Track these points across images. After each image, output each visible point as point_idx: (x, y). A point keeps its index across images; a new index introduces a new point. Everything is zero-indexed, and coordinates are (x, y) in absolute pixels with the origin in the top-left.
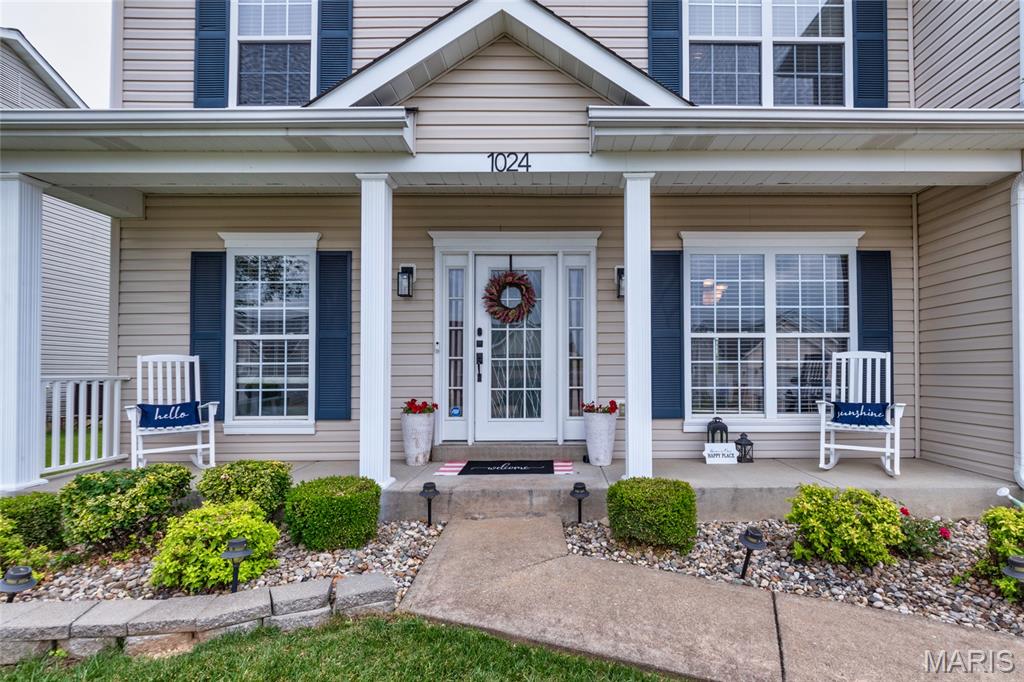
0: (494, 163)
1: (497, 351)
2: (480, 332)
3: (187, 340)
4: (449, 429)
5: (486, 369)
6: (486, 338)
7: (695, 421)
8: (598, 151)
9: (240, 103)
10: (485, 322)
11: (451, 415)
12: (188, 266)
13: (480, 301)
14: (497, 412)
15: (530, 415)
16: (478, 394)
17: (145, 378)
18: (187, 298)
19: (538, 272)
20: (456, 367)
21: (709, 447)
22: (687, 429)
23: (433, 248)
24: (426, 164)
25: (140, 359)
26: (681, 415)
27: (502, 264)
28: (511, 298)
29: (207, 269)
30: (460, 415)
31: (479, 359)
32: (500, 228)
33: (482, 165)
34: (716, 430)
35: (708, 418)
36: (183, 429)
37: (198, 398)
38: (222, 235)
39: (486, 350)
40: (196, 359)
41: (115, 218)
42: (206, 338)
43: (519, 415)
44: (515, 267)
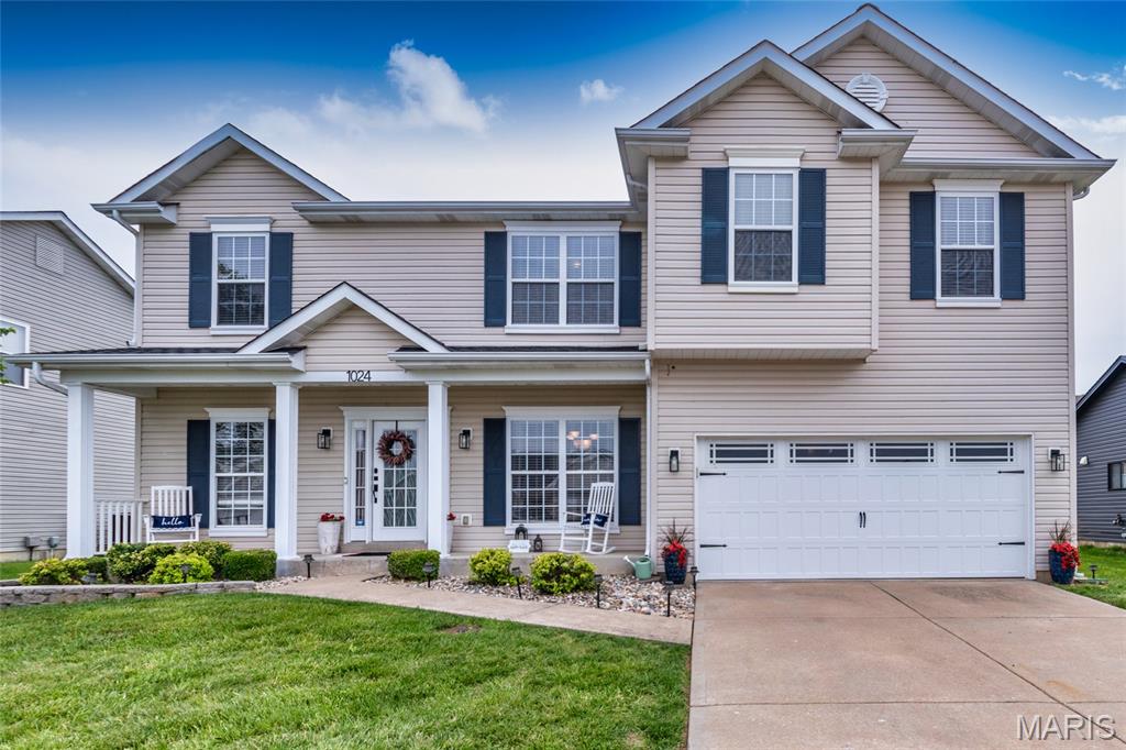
0: (350, 377)
1: (388, 483)
2: (376, 471)
3: (185, 477)
4: (353, 534)
5: (380, 495)
6: (381, 475)
7: (511, 526)
9: (218, 324)
10: (380, 464)
11: (357, 524)
12: (185, 429)
13: (376, 453)
14: (387, 522)
15: (410, 524)
16: (375, 511)
17: (156, 501)
18: (185, 450)
19: (415, 432)
20: (360, 495)
21: (513, 542)
22: (507, 532)
23: (343, 417)
24: (312, 378)
25: (153, 488)
26: (504, 524)
27: (391, 427)
28: (397, 449)
29: (198, 432)
30: (363, 524)
31: (376, 488)
33: (342, 377)
34: (521, 532)
35: (516, 525)
36: (179, 530)
37: (191, 513)
38: (207, 409)
39: (381, 483)
40: (190, 489)
41: (137, 398)
42: (197, 475)
43: (402, 524)
44: (399, 428)
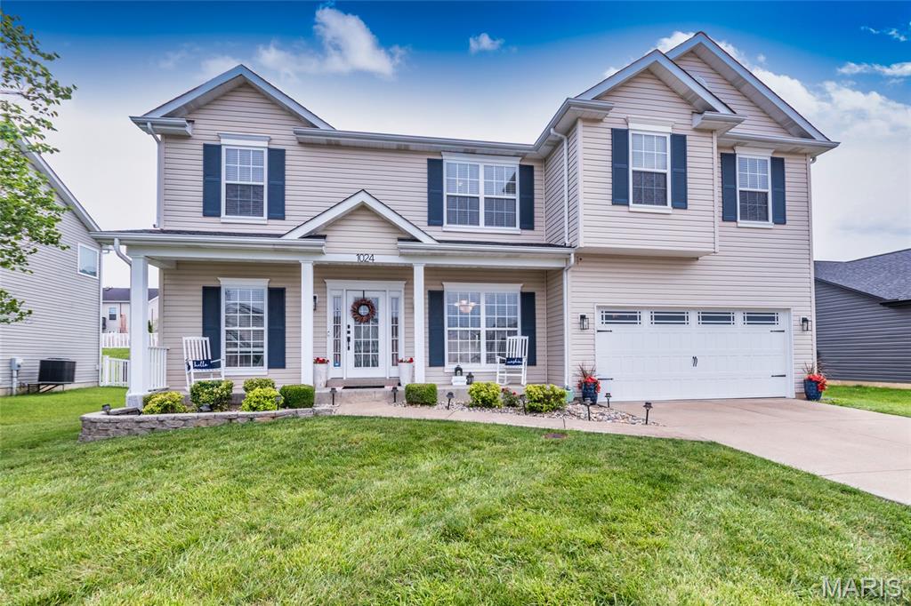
0: (359, 258)
1: (357, 335)
2: (349, 327)
3: (201, 330)
4: (334, 372)
5: (352, 344)
6: (352, 330)
7: (449, 367)
8: (402, 255)
9: (226, 214)
10: (351, 322)
11: (335, 366)
12: (201, 293)
13: (349, 312)
14: (357, 364)
15: (373, 365)
16: (348, 356)
17: (187, 348)
18: (201, 309)
19: (377, 299)
20: (337, 346)
21: (454, 378)
22: (446, 371)
23: (326, 287)
24: (329, 258)
25: (184, 339)
26: (443, 365)
27: (360, 295)
28: (364, 311)
29: (211, 297)
30: (339, 366)
31: (349, 339)
32: (359, 279)
33: (354, 259)
34: (458, 370)
35: (455, 366)
36: (204, 371)
37: (210, 358)
38: (220, 279)
39: (352, 335)
40: (207, 339)
41: (161, 269)
42: (211, 326)
43: (368, 366)
44: (366, 296)
